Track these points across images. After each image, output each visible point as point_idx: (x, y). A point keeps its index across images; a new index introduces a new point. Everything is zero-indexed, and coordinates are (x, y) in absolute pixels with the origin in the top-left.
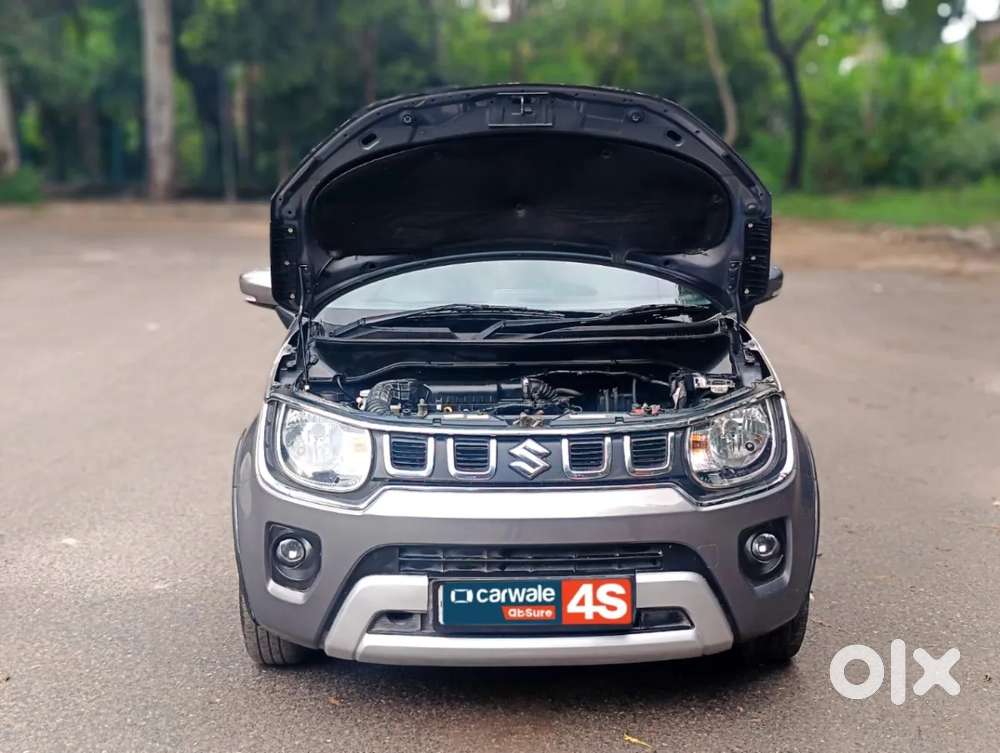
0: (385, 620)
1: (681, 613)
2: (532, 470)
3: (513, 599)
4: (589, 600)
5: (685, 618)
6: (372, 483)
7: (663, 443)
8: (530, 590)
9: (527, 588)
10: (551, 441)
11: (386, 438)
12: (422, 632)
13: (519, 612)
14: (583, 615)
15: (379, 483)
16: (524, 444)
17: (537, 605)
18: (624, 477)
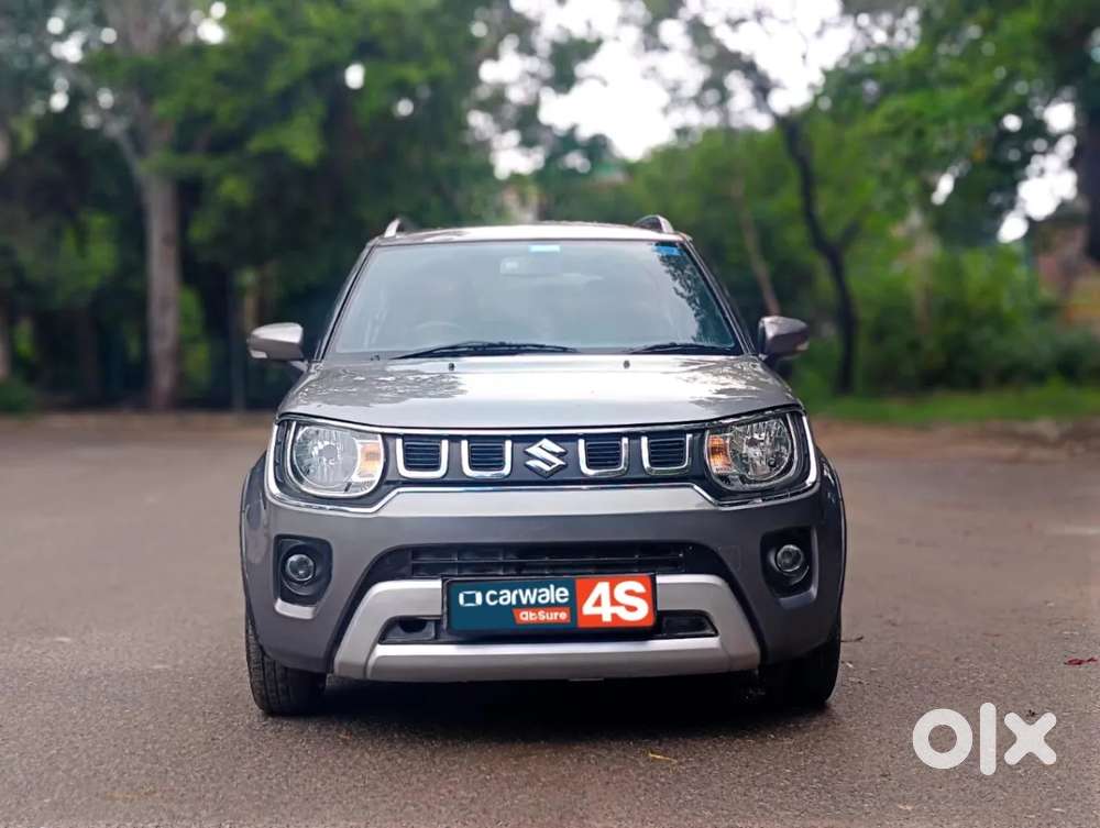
0: (398, 629)
1: (704, 620)
2: (547, 468)
3: (524, 601)
4: (606, 600)
5: (709, 626)
6: (384, 487)
7: (682, 445)
8: (541, 591)
9: (539, 588)
10: (567, 441)
11: (399, 442)
12: (436, 640)
13: (532, 614)
14: (600, 616)
15: (392, 486)
16: (540, 443)
17: (550, 606)
18: (642, 476)
